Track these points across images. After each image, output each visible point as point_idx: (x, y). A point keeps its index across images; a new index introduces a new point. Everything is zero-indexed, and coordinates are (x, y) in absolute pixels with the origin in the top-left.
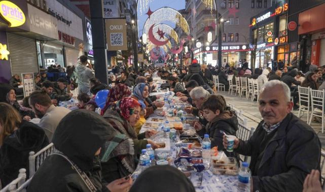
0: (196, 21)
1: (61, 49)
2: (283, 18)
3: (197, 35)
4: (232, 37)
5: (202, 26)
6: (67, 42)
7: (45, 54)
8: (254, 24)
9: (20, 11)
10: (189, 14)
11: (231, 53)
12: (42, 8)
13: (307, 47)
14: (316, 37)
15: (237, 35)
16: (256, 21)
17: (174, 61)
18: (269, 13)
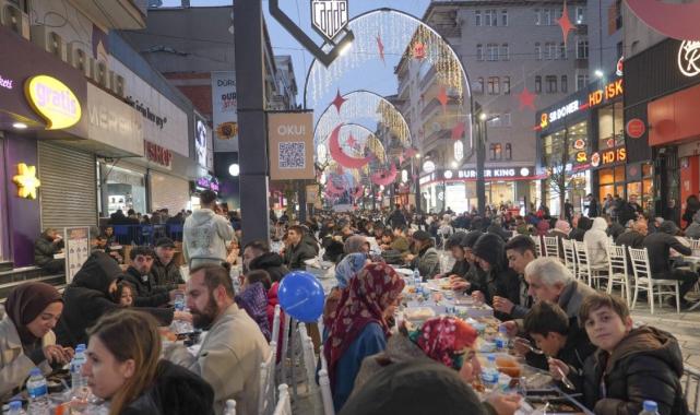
0: (423, 119)
1: (142, 175)
2: (607, 114)
3: (425, 148)
4: (498, 151)
5: (434, 128)
6: (155, 161)
7: (109, 185)
8: (544, 124)
9: (72, 96)
10: (406, 105)
11: (496, 184)
12: (116, 91)
13: (669, 173)
14: (688, 150)
15: (509, 146)
16: (548, 120)
17: (374, 201)
18: (576, 103)
